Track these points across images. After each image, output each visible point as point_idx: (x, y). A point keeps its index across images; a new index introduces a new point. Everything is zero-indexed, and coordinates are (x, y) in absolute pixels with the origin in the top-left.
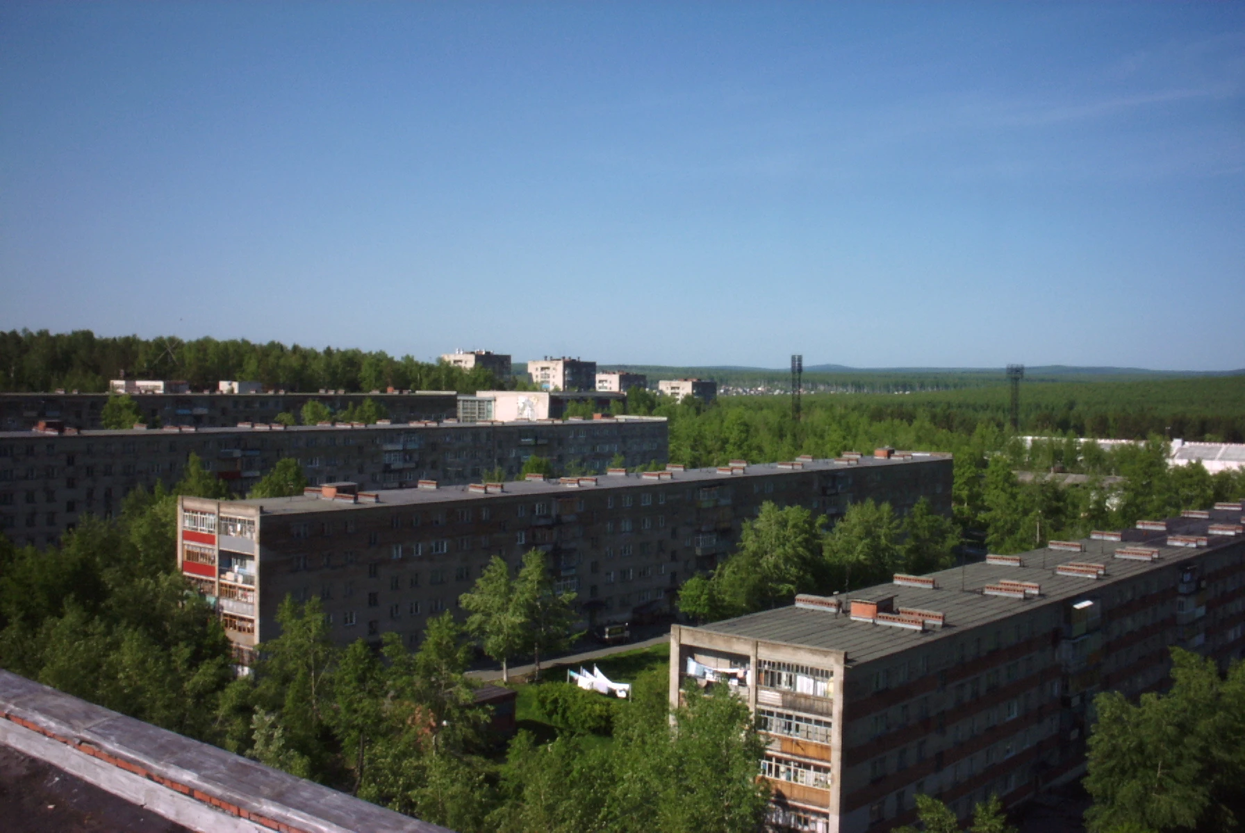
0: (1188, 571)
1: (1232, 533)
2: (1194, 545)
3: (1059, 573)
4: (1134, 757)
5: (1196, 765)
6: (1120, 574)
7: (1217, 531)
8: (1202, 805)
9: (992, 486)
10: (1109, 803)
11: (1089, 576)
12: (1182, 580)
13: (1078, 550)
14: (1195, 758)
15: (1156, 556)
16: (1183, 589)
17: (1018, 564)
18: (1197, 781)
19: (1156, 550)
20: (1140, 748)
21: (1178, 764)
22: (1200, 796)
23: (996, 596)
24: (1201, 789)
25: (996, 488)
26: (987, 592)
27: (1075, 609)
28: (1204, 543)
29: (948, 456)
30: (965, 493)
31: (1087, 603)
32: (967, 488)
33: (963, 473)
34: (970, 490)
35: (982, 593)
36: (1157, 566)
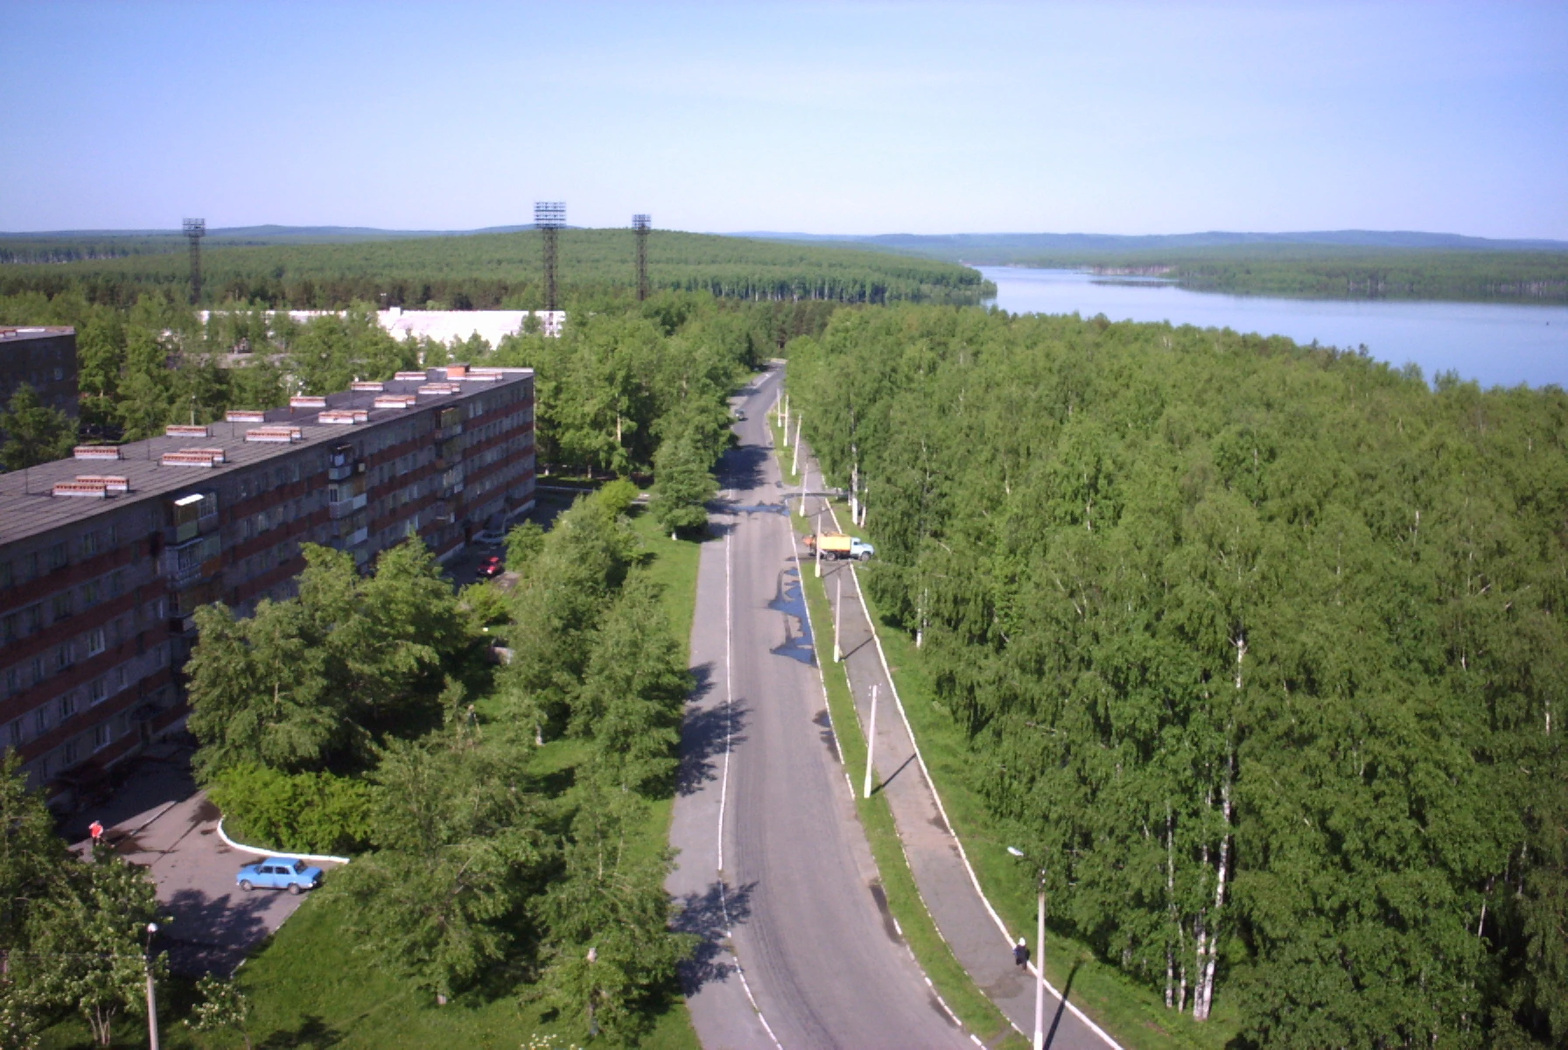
0: (340, 452)
1: (403, 405)
2: (350, 421)
3: (165, 463)
4: (243, 682)
5: (321, 682)
6: (243, 459)
7: (384, 404)
8: (329, 730)
9: (134, 369)
10: (218, 741)
11: (203, 464)
12: (333, 465)
13: (203, 434)
14: (318, 673)
15: (296, 435)
16: (334, 475)
17: (116, 457)
18: (322, 699)
19: (297, 428)
20: (250, 669)
21: (299, 683)
22: (327, 718)
23: (70, 497)
24: (326, 710)
25: (139, 371)
26: (57, 493)
27: (179, 507)
28: (364, 418)
29: (69, 331)
30: (99, 380)
31: (197, 497)
32: (101, 372)
33: (96, 353)
34: (106, 375)
35: (51, 494)
36: (297, 447)
